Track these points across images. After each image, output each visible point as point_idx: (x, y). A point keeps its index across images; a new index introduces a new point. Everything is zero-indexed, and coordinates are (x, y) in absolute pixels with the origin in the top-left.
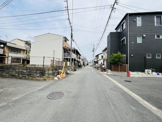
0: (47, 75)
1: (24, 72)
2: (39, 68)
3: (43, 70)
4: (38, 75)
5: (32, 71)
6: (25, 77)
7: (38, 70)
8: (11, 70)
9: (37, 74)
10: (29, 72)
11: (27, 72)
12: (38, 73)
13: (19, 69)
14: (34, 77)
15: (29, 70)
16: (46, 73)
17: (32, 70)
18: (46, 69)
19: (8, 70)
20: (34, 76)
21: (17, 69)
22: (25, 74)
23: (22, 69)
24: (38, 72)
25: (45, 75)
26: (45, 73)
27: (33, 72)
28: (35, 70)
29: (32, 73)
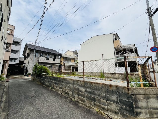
0: (146, 114)
1: (81, 91)
2: (115, 89)
3: (129, 97)
4: (114, 106)
5: (98, 93)
6: (84, 101)
7: (113, 93)
8: (64, 84)
9: (111, 104)
10: (90, 93)
11: (86, 91)
12: (114, 101)
13: (73, 84)
14: (104, 109)
15: (90, 88)
16: (140, 108)
17: (96, 89)
18: (140, 94)
19: (61, 83)
20: (102, 106)
21: (71, 83)
22: (84, 97)
23: (77, 85)
24: (114, 98)
25: (141, 113)
26: (138, 107)
27: (99, 95)
28: (104, 90)
29: (97, 98)
